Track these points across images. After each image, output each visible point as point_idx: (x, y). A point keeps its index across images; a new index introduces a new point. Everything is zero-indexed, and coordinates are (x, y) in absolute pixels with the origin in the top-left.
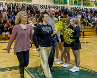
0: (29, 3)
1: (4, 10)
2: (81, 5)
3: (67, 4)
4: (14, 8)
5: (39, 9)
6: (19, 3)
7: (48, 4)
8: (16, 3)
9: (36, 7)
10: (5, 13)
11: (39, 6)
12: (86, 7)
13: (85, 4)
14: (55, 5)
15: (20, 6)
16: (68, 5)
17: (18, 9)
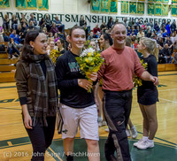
0: (44, 12)
2: (143, 12)
3: (116, 11)
5: (64, 23)
6: (24, 12)
7: (80, 13)
8: (20, 12)
9: (56, 18)
11: (64, 18)
12: (153, 17)
13: (151, 11)
14: (93, 14)
15: (28, 18)
16: (119, 14)
17: (22, 23)
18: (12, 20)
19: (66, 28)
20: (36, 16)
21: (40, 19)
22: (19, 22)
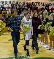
0: (29, 1)
1: (8, 7)
4: (16, 6)
6: (20, 1)
7: (45, 2)
8: (18, 1)
9: (34, 4)
10: (9, 9)
11: (37, 4)
14: (51, 2)
15: (21, 4)
17: (19, 6)
18: (15, 5)
19: (38, 8)
20: (25, 3)
21: (27, 4)
22: (18, 5)
